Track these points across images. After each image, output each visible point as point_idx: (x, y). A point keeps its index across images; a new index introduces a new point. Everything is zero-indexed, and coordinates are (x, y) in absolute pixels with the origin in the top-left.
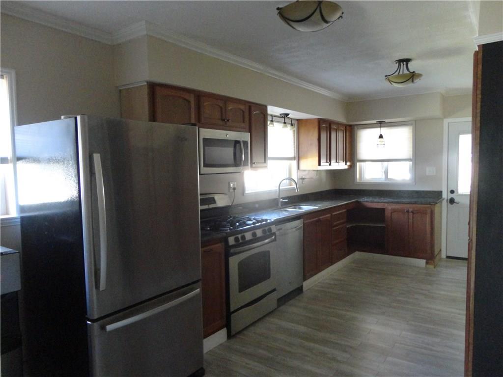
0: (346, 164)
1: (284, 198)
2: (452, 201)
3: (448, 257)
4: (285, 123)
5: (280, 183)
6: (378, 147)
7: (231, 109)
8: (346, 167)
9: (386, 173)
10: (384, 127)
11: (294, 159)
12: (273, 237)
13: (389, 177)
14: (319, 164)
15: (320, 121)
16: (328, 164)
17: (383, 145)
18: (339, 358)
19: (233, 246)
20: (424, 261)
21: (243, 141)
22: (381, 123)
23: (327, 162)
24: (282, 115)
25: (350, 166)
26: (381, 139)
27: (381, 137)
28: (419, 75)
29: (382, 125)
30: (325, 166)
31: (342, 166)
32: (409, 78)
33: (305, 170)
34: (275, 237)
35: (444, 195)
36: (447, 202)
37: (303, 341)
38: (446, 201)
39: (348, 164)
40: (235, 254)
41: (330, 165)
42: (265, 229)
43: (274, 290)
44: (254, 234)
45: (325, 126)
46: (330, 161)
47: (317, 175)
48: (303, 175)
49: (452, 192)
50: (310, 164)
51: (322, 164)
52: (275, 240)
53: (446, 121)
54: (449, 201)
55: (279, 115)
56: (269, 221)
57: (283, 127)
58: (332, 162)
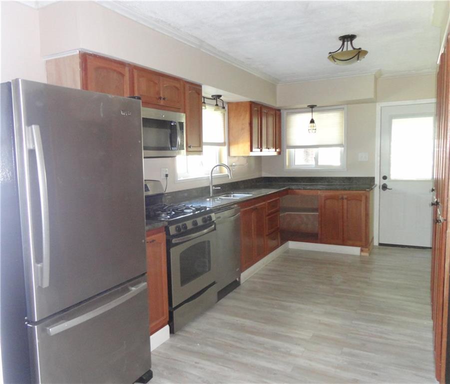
0: (276, 151)
1: (216, 186)
2: (384, 187)
3: (380, 244)
4: (217, 105)
5: (213, 169)
6: (309, 132)
7: (166, 86)
8: (275, 154)
9: (316, 160)
10: (315, 111)
11: (223, 144)
12: (213, 226)
13: (320, 164)
14: (251, 150)
15: (252, 104)
16: (259, 150)
17: (314, 131)
18: (293, 352)
19: (175, 236)
20: (359, 249)
21: (179, 122)
22: (312, 107)
23: (258, 148)
24: (214, 97)
25: (279, 153)
26: (312, 124)
27: (312, 121)
28: (365, 52)
29: (313, 109)
30: (256, 152)
31: (272, 152)
32: (354, 55)
33: (235, 157)
34: (215, 227)
35: (377, 182)
36: (380, 188)
37: (252, 336)
38: (378, 188)
39: (278, 150)
40: (177, 244)
41: (261, 151)
42: (205, 218)
43: (214, 283)
44: (195, 223)
45: (256, 110)
46: (261, 147)
47: (247, 162)
48: (234, 162)
49: (385, 178)
50: (242, 149)
51: (254, 150)
52: (215, 229)
53: (379, 106)
54: (381, 187)
55: (210, 97)
56: (208, 209)
57: (215, 110)
58: (263, 147)
